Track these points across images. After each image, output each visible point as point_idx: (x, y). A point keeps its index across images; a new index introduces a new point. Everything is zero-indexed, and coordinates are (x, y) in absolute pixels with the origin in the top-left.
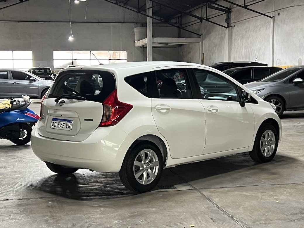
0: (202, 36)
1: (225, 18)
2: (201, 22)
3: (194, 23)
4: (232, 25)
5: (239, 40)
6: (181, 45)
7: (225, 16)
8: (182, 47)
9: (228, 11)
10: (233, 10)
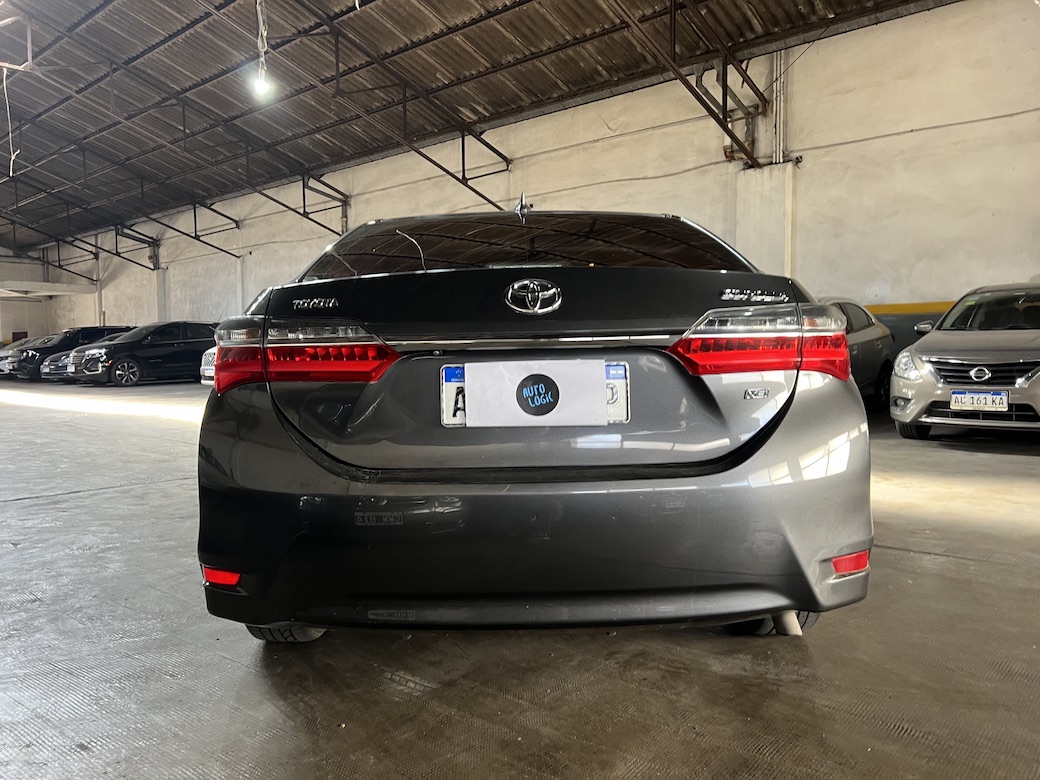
0: (99, 282)
1: (148, 254)
2: (96, 256)
3: (80, 259)
4: (163, 265)
6: (51, 297)
7: (148, 251)
8: (54, 299)
9: (154, 243)
10: (162, 242)
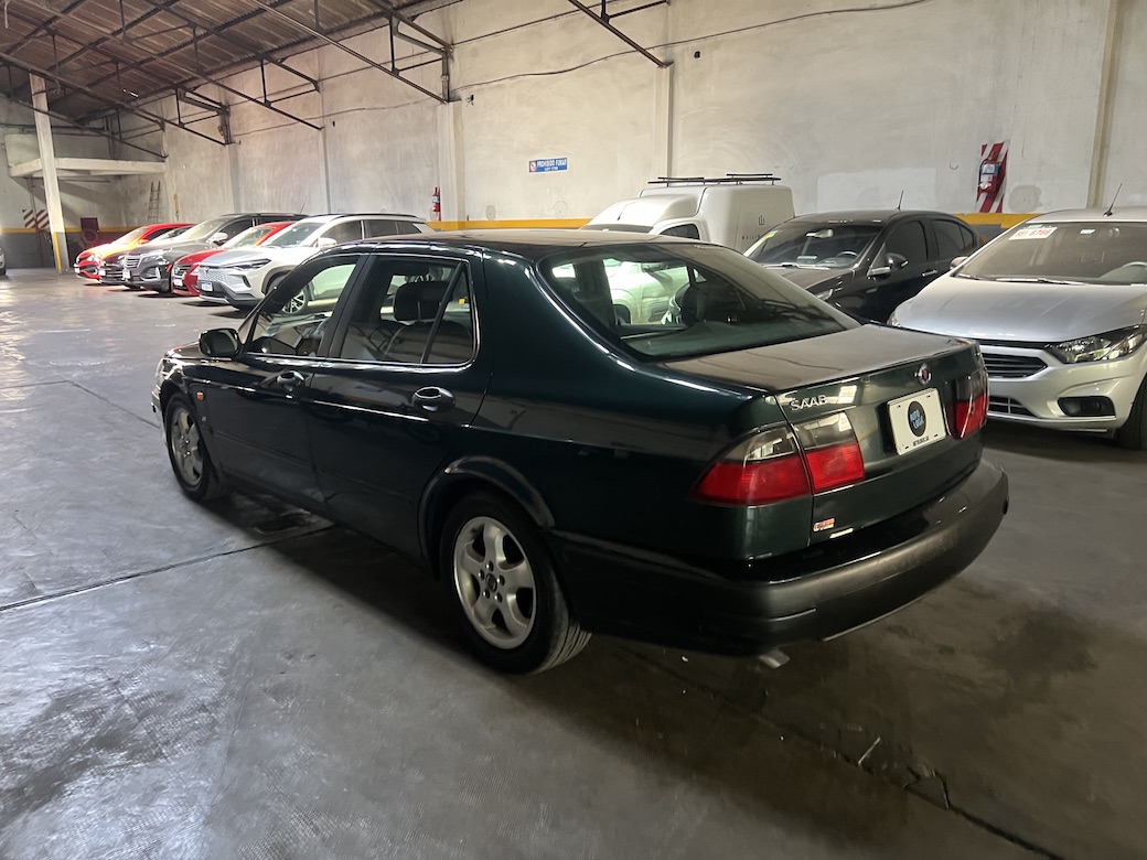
0: (167, 160)
1: (218, 124)
2: (163, 129)
3: (146, 130)
4: (237, 139)
5: (255, 171)
6: (119, 177)
7: (217, 121)
8: (124, 180)
9: (223, 110)
